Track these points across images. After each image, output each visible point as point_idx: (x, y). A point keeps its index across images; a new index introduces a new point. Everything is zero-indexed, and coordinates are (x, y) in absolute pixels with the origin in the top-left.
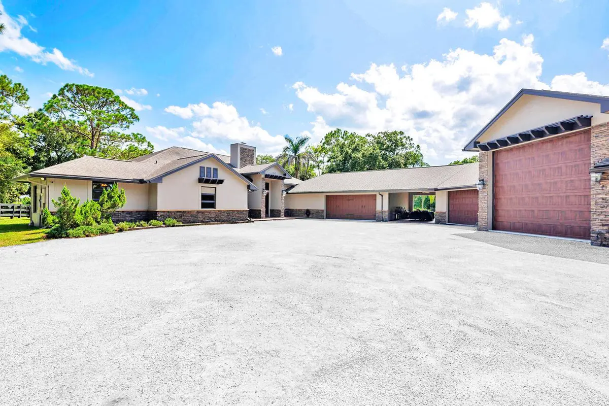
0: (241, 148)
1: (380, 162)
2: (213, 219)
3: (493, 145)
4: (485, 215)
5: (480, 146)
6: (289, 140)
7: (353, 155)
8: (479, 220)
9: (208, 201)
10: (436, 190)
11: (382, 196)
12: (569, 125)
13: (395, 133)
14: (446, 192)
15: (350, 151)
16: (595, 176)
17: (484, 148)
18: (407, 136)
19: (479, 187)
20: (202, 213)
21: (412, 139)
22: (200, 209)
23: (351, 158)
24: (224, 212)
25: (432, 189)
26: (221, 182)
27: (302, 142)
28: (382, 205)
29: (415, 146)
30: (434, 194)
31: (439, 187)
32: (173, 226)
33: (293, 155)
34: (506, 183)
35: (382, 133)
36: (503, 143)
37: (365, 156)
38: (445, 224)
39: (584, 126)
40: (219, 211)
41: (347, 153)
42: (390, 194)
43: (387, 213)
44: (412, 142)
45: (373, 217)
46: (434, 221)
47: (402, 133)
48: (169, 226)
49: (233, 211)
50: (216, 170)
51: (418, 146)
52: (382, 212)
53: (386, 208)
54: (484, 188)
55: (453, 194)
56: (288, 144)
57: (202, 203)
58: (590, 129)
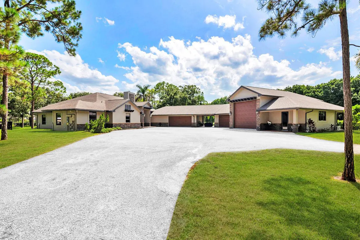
0: (129, 94)
1: (188, 100)
2: (130, 127)
3: (234, 101)
4: (232, 123)
5: (230, 101)
6: (139, 86)
7: (175, 97)
8: (230, 125)
9: (128, 119)
10: (215, 114)
11: (194, 117)
12: (252, 98)
13: (192, 86)
14: (218, 115)
15: (173, 95)
16: (257, 112)
17: (231, 102)
18: (197, 88)
19: (230, 114)
20: (126, 124)
21: (200, 89)
22: (126, 123)
23: (174, 98)
24: (133, 124)
25: (213, 114)
26: (133, 111)
27: (146, 88)
28: (194, 120)
29: (201, 92)
30: (214, 116)
31: (216, 113)
32: (120, 130)
33: (142, 94)
34: (238, 113)
35: (187, 86)
36: (236, 101)
37: (181, 97)
38: (218, 127)
39: (255, 99)
40: (131, 124)
41: (171, 95)
42: (197, 116)
43: (196, 124)
44: (200, 91)
45: (191, 125)
46: (213, 126)
47: (195, 86)
48: (119, 130)
49: (136, 124)
50: (130, 106)
51: (202, 93)
52: (194, 123)
53: (196, 122)
54: (231, 114)
55: (221, 116)
56: (138, 89)
57: (126, 120)
58: (256, 100)
